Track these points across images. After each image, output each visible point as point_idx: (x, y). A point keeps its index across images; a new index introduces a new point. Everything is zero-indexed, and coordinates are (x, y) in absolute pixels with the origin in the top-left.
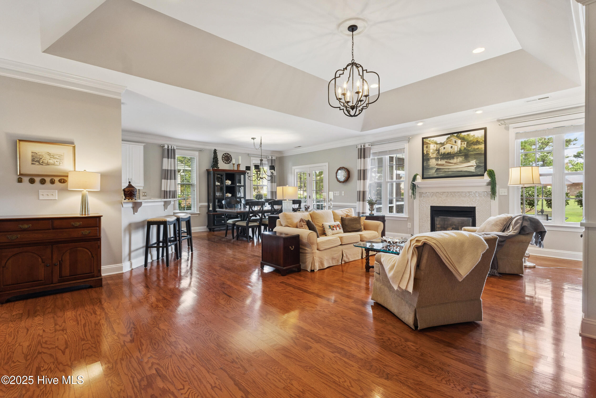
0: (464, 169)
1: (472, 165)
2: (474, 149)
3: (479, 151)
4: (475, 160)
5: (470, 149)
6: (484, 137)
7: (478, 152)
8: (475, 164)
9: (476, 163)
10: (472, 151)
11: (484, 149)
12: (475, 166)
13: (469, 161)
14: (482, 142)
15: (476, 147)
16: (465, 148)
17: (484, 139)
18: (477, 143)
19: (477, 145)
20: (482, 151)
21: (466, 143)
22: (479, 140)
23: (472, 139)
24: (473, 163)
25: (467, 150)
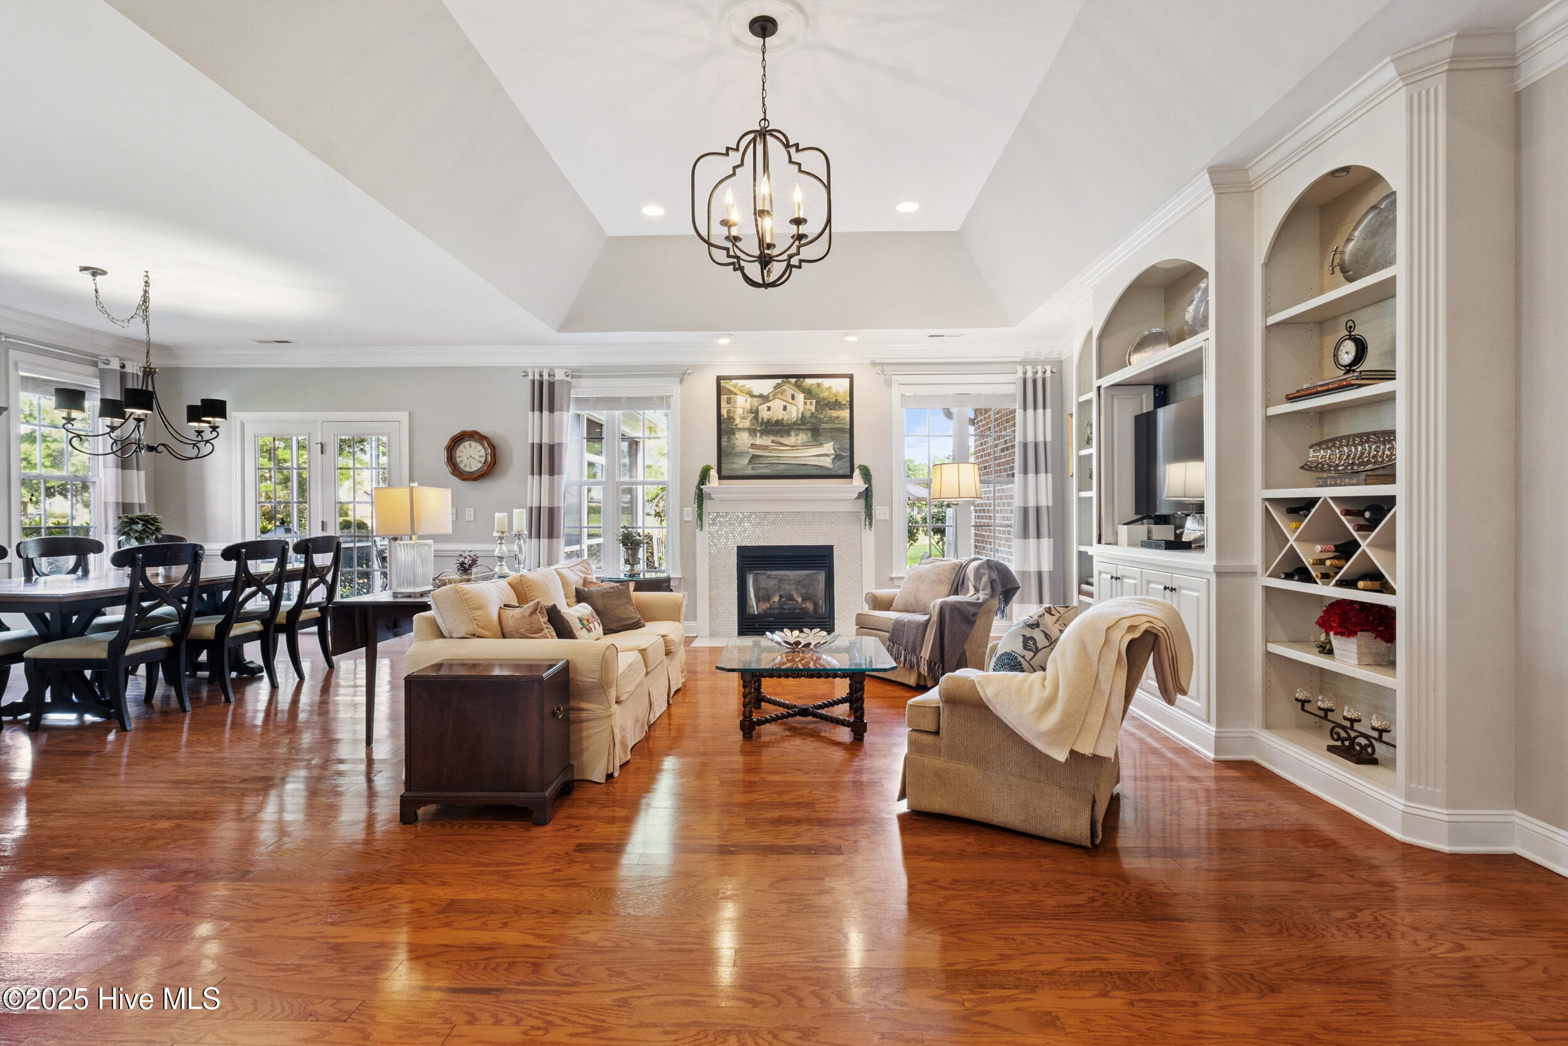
1: (827, 452)
2: (830, 417)
3: (840, 424)
5: (822, 416)
6: (848, 394)
8: (833, 452)
9: (834, 449)
10: (827, 423)
11: (848, 419)
13: (821, 445)
14: (845, 404)
15: (834, 413)
16: (812, 414)
17: (848, 399)
18: (836, 405)
19: (835, 409)
20: (845, 424)
21: (814, 402)
22: (840, 399)
23: (825, 394)
24: (828, 448)
25: (816, 417)
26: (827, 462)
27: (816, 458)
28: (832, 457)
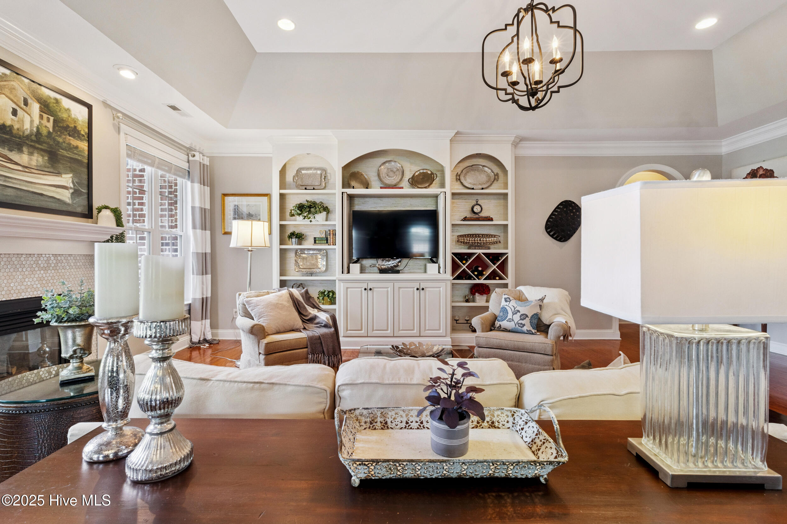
0: (49, 191)
1: (66, 185)
2: (69, 144)
3: (79, 155)
4: (71, 175)
5: (61, 140)
6: (87, 125)
7: (76, 157)
8: (72, 186)
9: (73, 182)
10: (66, 150)
11: (87, 153)
12: (71, 188)
13: (59, 174)
14: (83, 136)
15: (75, 142)
16: (49, 132)
17: (87, 130)
18: (74, 132)
19: (74, 137)
20: (84, 157)
21: (52, 119)
22: (79, 128)
23: (64, 116)
24: (67, 179)
25: (54, 140)
26: (66, 196)
27: (54, 189)
28: (71, 191)
